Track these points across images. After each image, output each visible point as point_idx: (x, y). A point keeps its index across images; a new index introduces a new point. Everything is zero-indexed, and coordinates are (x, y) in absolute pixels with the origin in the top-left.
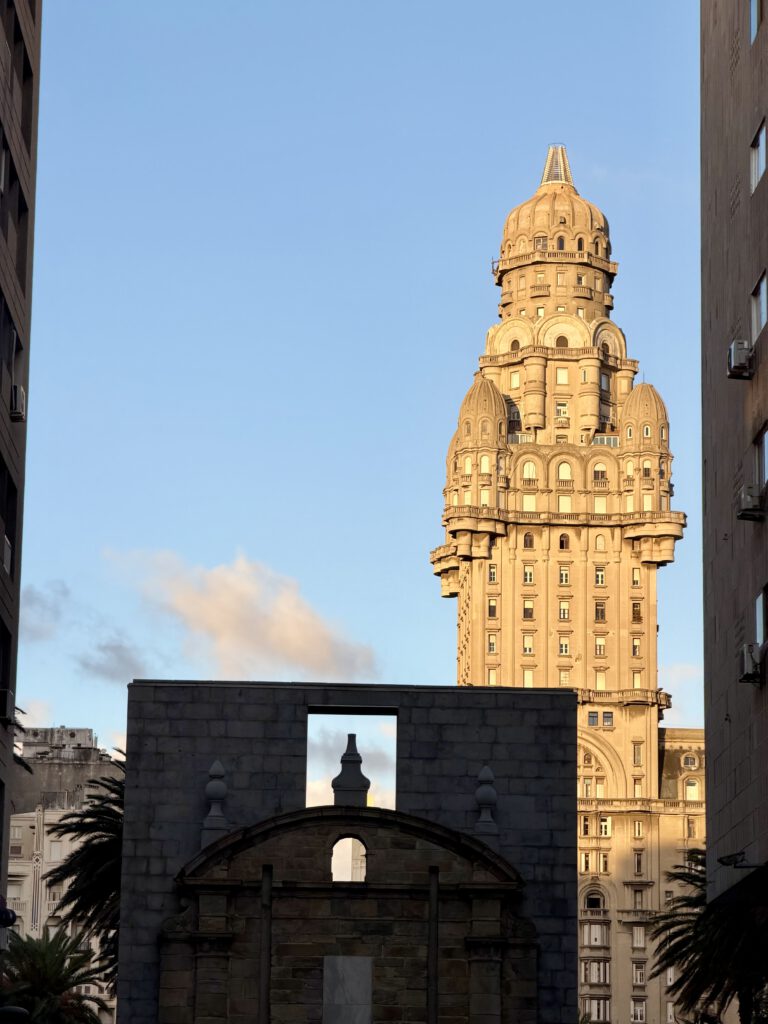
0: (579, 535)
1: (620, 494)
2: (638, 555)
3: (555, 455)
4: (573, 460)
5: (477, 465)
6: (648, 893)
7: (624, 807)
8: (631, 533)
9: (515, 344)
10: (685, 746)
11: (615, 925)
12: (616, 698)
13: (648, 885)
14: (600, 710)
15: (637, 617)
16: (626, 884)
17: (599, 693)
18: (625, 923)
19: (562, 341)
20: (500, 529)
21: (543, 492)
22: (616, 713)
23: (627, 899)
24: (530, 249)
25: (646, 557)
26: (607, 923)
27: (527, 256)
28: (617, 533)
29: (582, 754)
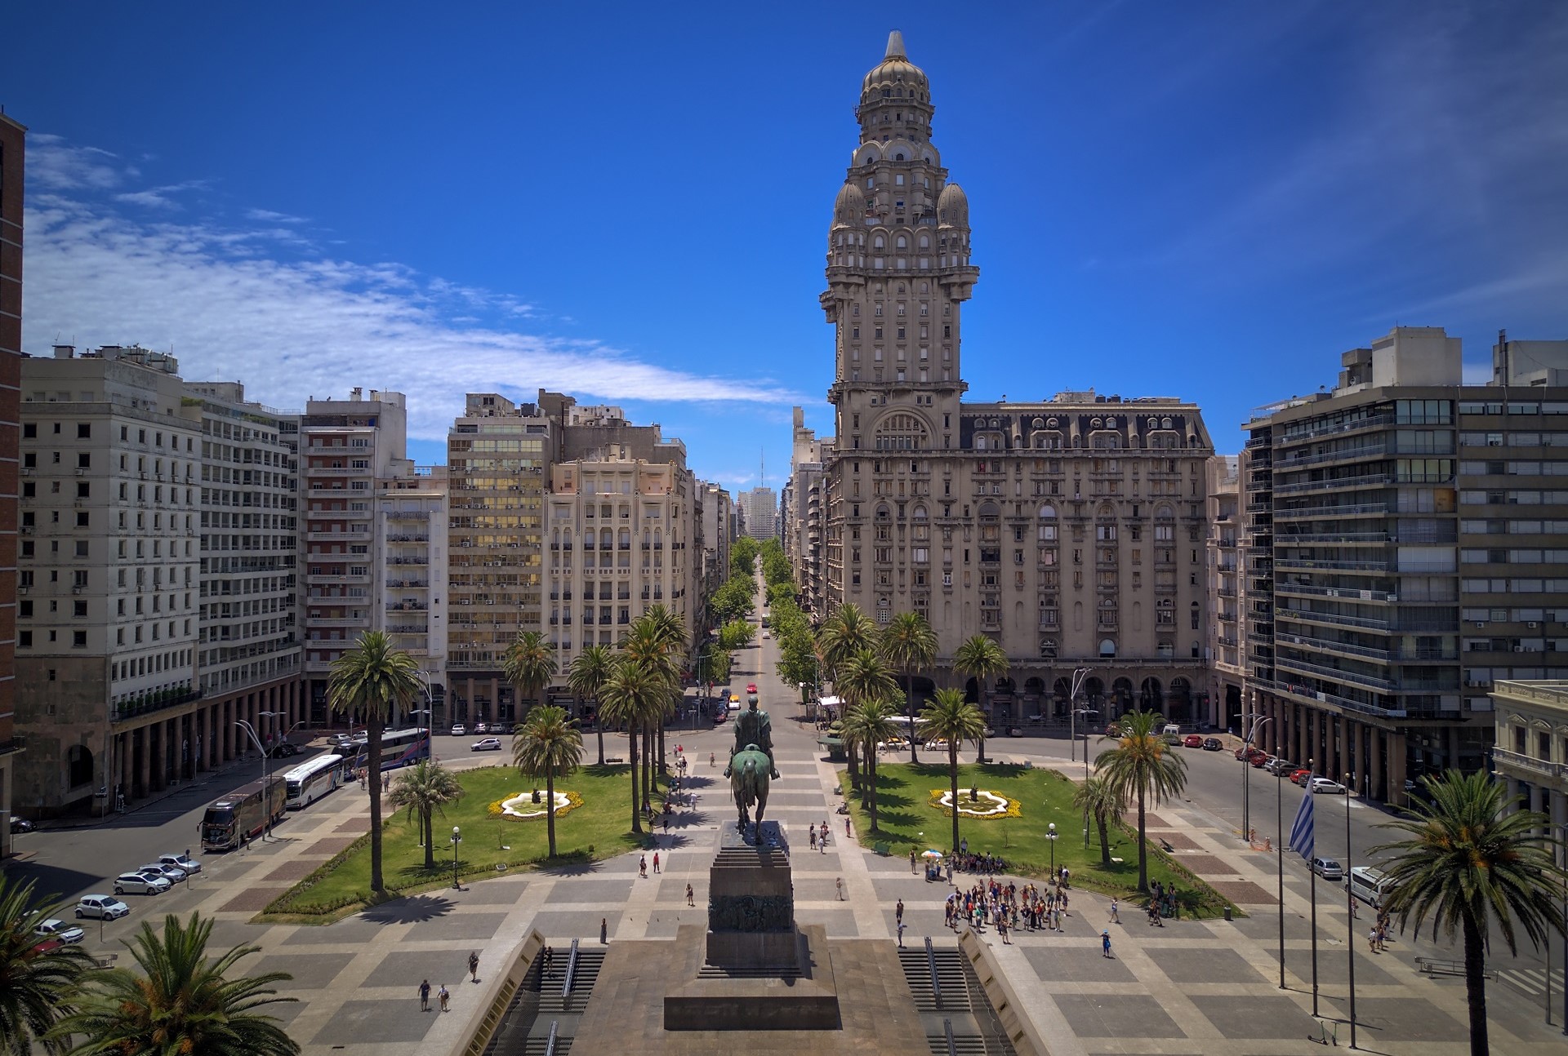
0: (911, 283)
1: (937, 256)
2: (949, 294)
3: (896, 231)
4: (907, 234)
5: (845, 239)
7: (939, 454)
8: (944, 281)
9: (870, 160)
10: (977, 415)
11: (932, 526)
12: (932, 387)
14: (924, 394)
15: (947, 335)
16: (940, 501)
17: (922, 384)
18: (940, 525)
19: (900, 157)
20: (861, 281)
21: (888, 255)
22: (934, 397)
23: (941, 511)
24: (879, 98)
25: (955, 297)
26: (928, 526)
27: (878, 102)
28: (936, 281)
29: (912, 422)
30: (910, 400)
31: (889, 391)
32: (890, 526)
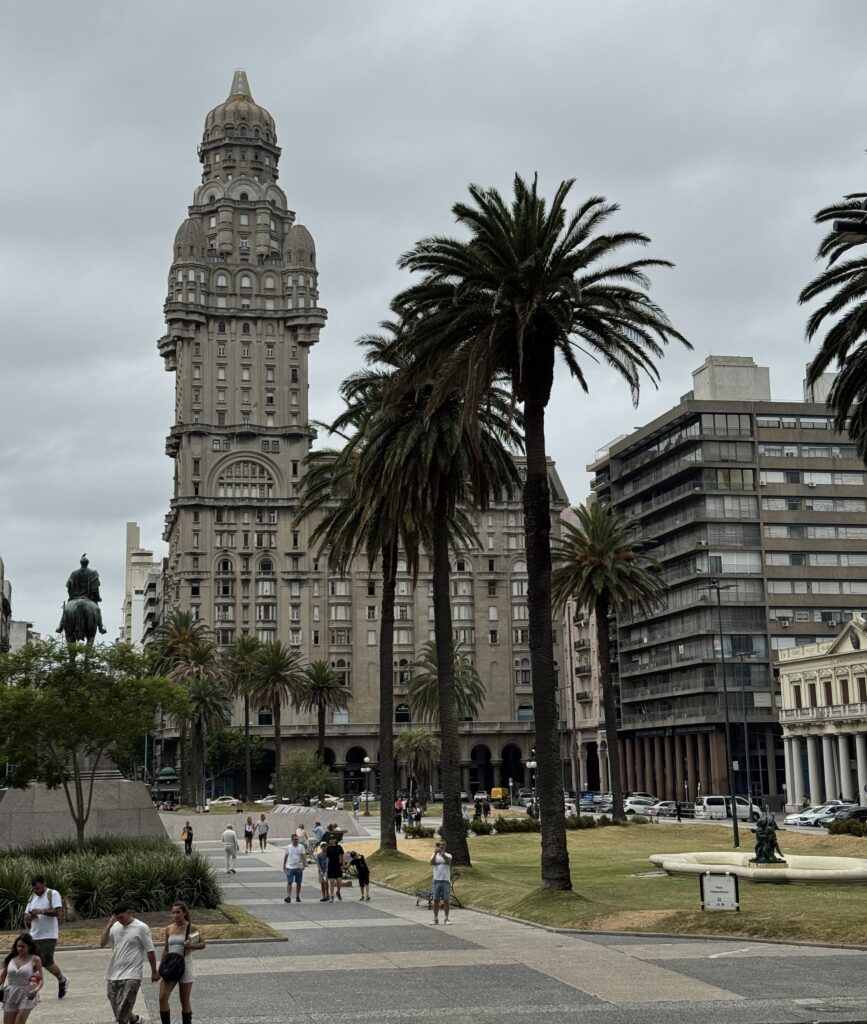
1: (283, 297)
2: (296, 337)
3: (240, 271)
4: (252, 274)
5: (185, 277)
6: (302, 561)
7: (286, 504)
8: (290, 323)
9: (212, 198)
11: (279, 581)
12: (278, 432)
13: (301, 555)
14: (270, 439)
15: (295, 379)
16: (287, 554)
17: (267, 428)
18: (287, 580)
19: (244, 196)
20: (203, 319)
21: (231, 295)
22: (281, 441)
23: (288, 564)
24: (222, 136)
25: (300, 339)
26: (275, 581)
27: (220, 140)
28: (281, 323)
29: (258, 469)
30: (255, 446)
31: (233, 434)
32: (234, 580)
